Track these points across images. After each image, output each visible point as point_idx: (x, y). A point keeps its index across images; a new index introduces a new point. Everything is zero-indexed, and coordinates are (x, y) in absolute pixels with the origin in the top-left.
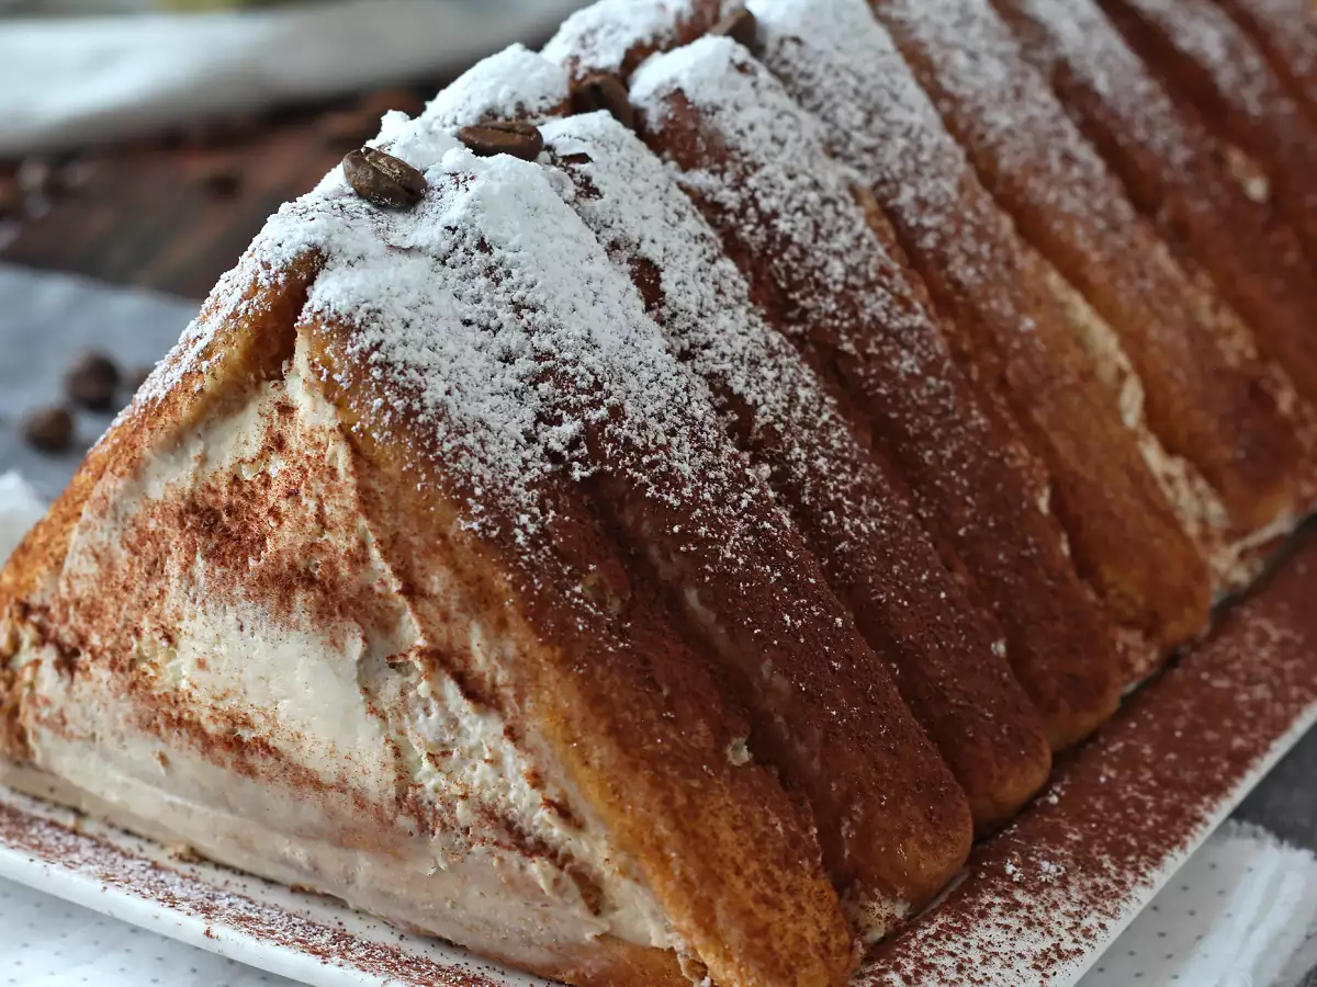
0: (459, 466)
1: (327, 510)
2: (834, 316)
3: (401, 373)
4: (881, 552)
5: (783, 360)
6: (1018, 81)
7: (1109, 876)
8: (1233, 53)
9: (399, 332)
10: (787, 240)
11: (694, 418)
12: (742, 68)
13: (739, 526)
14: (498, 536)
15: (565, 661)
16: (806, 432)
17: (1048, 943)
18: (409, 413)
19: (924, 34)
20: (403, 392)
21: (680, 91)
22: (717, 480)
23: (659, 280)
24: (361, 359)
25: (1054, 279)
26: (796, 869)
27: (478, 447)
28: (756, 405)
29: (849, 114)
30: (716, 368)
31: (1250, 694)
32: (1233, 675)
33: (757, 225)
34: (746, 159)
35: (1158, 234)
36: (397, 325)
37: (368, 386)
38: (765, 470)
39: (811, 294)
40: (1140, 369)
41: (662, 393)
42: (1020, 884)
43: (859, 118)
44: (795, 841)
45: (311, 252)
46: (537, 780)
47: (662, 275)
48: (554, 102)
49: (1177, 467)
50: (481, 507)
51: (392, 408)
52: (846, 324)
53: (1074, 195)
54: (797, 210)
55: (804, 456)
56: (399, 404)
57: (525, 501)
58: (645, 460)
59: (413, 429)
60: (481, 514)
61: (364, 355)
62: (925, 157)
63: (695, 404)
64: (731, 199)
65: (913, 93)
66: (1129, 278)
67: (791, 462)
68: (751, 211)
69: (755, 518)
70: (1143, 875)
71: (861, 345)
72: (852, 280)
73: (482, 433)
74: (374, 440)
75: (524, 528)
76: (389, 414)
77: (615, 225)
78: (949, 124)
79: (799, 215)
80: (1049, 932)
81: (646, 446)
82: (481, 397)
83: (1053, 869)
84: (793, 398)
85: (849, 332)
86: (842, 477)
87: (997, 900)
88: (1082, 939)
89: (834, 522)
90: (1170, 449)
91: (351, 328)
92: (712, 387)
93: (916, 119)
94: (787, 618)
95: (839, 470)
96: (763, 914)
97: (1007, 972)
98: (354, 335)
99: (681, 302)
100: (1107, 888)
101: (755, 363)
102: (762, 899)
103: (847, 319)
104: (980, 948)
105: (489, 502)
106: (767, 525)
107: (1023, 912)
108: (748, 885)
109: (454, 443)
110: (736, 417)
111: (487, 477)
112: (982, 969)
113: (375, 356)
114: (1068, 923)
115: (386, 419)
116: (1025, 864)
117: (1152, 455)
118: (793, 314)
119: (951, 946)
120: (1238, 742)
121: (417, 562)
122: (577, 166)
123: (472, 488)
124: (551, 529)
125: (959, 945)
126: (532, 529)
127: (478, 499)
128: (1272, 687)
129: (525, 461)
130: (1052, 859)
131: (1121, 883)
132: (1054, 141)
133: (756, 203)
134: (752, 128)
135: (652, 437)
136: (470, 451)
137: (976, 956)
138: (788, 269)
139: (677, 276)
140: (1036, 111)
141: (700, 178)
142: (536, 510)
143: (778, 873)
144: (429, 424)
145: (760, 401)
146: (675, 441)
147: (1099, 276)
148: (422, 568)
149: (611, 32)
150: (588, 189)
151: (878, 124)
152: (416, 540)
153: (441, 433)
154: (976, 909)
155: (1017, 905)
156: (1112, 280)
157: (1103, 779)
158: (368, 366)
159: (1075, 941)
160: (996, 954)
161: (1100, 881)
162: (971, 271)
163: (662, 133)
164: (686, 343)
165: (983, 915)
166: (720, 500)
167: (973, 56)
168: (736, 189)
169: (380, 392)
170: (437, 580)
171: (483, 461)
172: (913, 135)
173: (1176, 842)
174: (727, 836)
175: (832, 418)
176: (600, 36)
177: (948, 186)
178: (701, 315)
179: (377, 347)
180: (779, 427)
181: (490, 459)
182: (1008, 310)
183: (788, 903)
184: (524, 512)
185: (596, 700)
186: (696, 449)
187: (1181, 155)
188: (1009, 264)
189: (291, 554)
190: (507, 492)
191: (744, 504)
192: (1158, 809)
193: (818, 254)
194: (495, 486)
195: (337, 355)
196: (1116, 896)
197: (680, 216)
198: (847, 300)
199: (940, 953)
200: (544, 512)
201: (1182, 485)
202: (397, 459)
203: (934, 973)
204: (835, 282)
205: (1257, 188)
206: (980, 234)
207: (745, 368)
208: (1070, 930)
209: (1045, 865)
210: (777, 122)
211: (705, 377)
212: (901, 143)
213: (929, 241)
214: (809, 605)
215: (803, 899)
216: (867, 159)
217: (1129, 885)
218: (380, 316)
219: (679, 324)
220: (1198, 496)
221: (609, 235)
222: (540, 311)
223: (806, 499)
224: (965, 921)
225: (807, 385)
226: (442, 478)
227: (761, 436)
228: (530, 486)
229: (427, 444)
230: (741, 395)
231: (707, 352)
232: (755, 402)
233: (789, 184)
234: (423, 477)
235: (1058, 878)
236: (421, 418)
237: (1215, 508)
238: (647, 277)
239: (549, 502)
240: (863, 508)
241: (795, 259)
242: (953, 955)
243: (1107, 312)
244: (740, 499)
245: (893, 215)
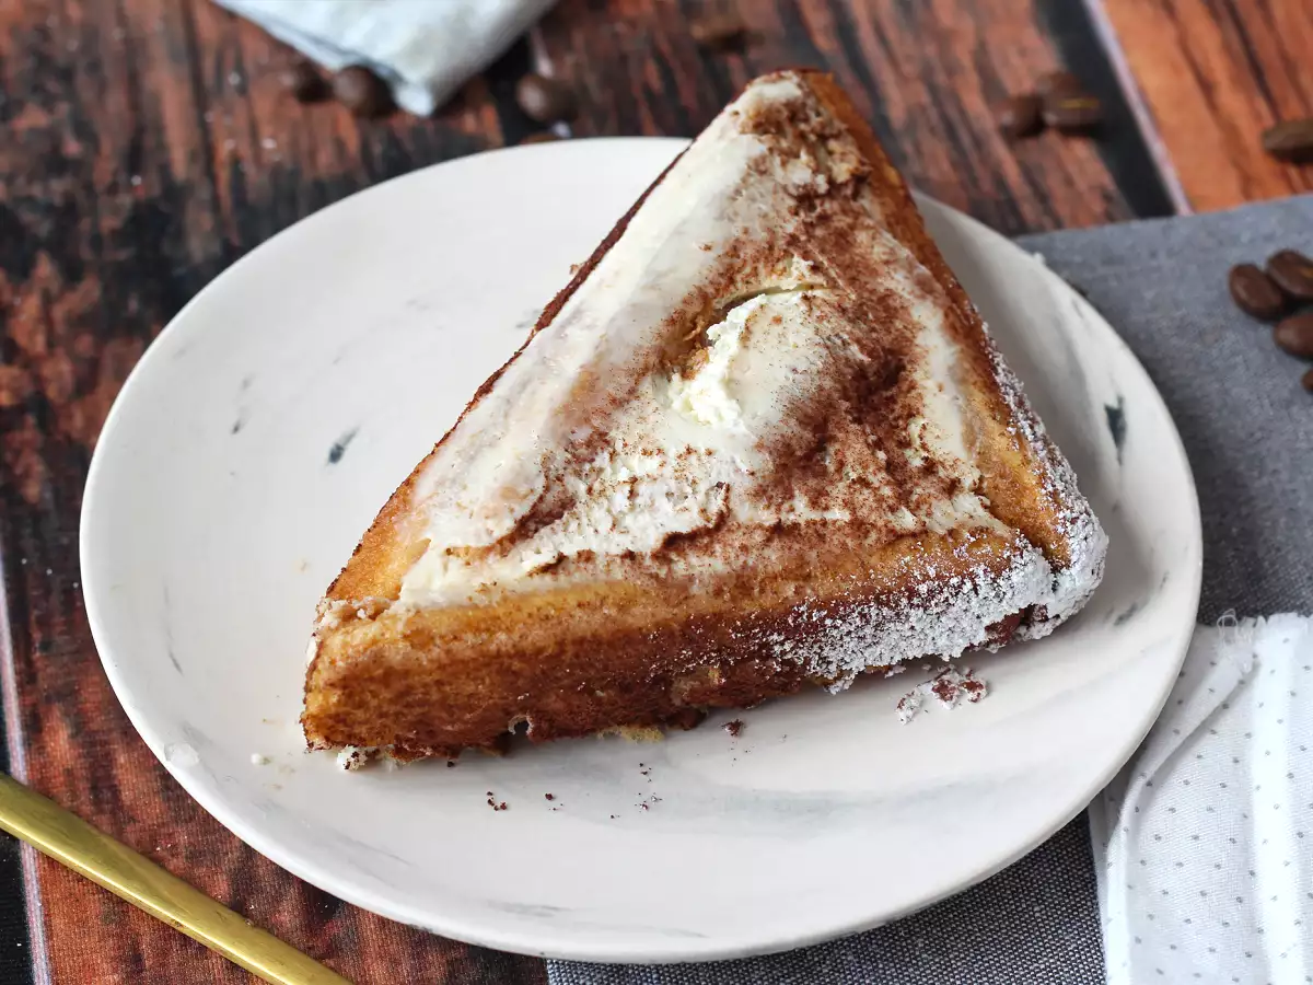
0: (855, 615)
1: (866, 492)
3: (946, 600)
14: (786, 621)
15: (663, 628)
18: (912, 593)
20: (932, 594)
24: (972, 573)
26: (411, 726)
27: (861, 634)
36: (983, 610)
37: (948, 569)
44: (431, 733)
46: (586, 557)
50: (815, 619)
51: (924, 582)
56: (923, 588)
57: (800, 652)
59: (900, 592)
60: (810, 617)
61: (972, 578)
73: (869, 640)
74: (904, 556)
75: (782, 644)
76: (919, 577)
82: (895, 650)
91: (999, 575)
96: (399, 685)
98: (993, 576)
102: (409, 690)
105: (815, 628)
108: (425, 685)
109: (874, 618)
111: (835, 632)
113: (968, 585)
115: (916, 573)
121: (796, 546)
123: (834, 619)
124: (768, 663)
126: (777, 649)
127: (822, 620)
129: (830, 663)
136: (862, 628)
142: (788, 657)
143: (418, 710)
144: (897, 605)
148: (790, 548)
152: (813, 554)
153: (885, 610)
158: (964, 576)
169: (939, 577)
170: (775, 556)
171: (849, 633)
174: (470, 688)
179: (975, 589)
181: (847, 639)
183: (393, 709)
184: (792, 649)
185: (626, 638)
189: (843, 443)
190: (815, 642)
194: (825, 635)
195: (982, 555)
200: (784, 663)
202: (887, 570)
215: (388, 722)
218: (996, 601)
226: (852, 599)
228: (808, 661)
229: (884, 597)
234: (859, 584)
236: (904, 601)
239: (788, 669)
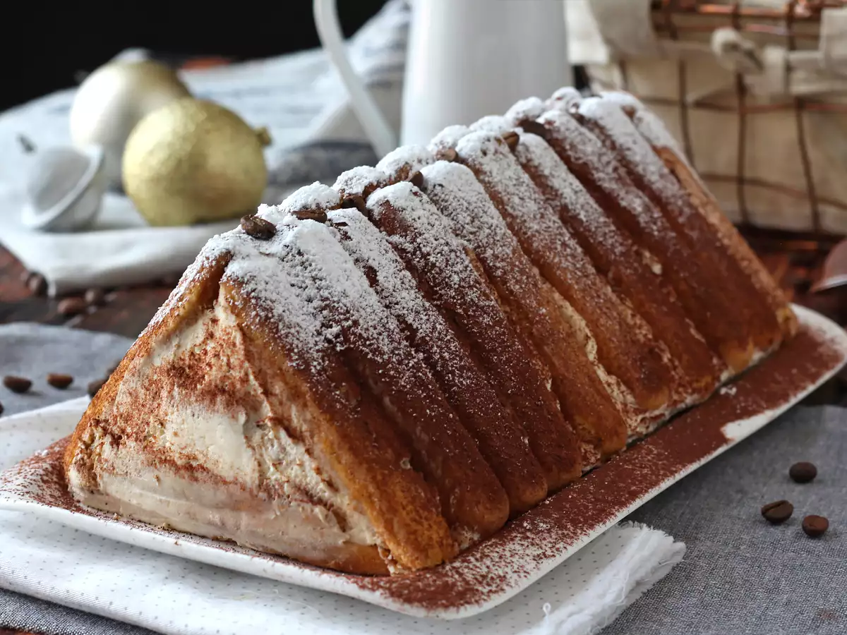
0: (288, 340)
1: (232, 360)
2: (454, 298)
3: (264, 302)
4: (472, 393)
5: (431, 313)
6: (542, 210)
7: (570, 530)
8: (647, 209)
9: (264, 285)
10: (434, 265)
11: (390, 329)
12: (415, 194)
13: (408, 373)
14: (304, 369)
15: (331, 420)
16: (440, 342)
17: (540, 551)
18: (267, 318)
19: (500, 188)
20: (265, 309)
21: (388, 201)
22: (399, 354)
23: (376, 276)
24: (247, 295)
25: (557, 296)
26: (429, 511)
27: (296, 334)
28: (417, 329)
29: (464, 218)
30: (400, 313)
31: (641, 471)
32: (634, 464)
33: (421, 259)
34: (416, 231)
35: (608, 283)
36: (263, 283)
37: (250, 306)
38: (421, 355)
39: (444, 288)
40: (596, 336)
41: (376, 318)
42: (529, 530)
43: (468, 219)
44: (429, 501)
45: (226, 253)
46: (319, 471)
47: (378, 273)
48: (333, 205)
49: (613, 380)
50: (297, 357)
51: (260, 316)
52: (459, 302)
53: (567, 260)
54: (438, 253)
55: (438, 351)
56: (262, 314)
57: (315, 357)
58: (368, 343)
59: (269, 324)
60: (297, 360)
61: (248, 294)
62: (498, 238)
63: (390, 323)
64: (409, 247)
65: (493, 210)
66: (592, 297)
67: (432, 353)
68: (418, 252)
69: (415, 371)
70: (585, 531)
71: (466, 311)
72: (462, 284)
73: (298, 328)
74: (252, 329)
75: (315, 366)
76: (259, 318)
77: (357, 252)
78: (510, 226)
79: (439, 255)
80: (541, 548)
81: (368, 337)
82: (298, 314)
83: (545, 526)
84: (434, 328)
85: (460, 305)
86: (455, 361)
87: (519, 535)
88: (555, 551)
89: (451, 379)
90: (609, 372)
91: (243, 283)
92: (398, 320)
93: (495, 222)
94: (428, 411)
95: (454, 359)
96: (414, 526)
97: (521, 560)
98: (244, 285)
99: (386, 285)
100: (568, 534)
101: (418, 312)
102: (415, 520)
103: (460, 299)
104: (510, 551)
105: (301, 355)
106: (420, 374)
107: (529, 540)
108: (408, 514)
109: (286, 331)
110: (409, 333)
111: (300, 346)
112: (511, 559)
113: (253, 294)
114: (550, 545)
115: (257, 320)
116: (533, 524)
117: (601, 373)
118: (436, 297)
119: (497, 550)
120: (634, 488)
121: (269, 380)
122: (341, 228)
123: (293, 349)
124: (327, 368)
125: (501, 550)
126: (318, 368)
127: (296, 354)
128: (651, 470)
129: (316, 342)
130: (544, 522)
131: (575, 534)
132: (559, 237)
133: (420, 250)
134: (419, 218)
135: (371, 334)
136: (293, 335)
137: (508, 554)
138: (434, 277)
139: (384, 274)
140: (551, 224)
141: (396, 238)
142: (320, 361)
143: (421, 511)
144: (275, 323)
145: (419, 327)
146: (381, 337)
147: (578, 295)
148: (271, 383)
149: (359, 179)
150: (346, 237)
151: (477, 223)
152: (269, 371)
153: (281, 326)
154: (509, 537)
155: (528, 538)
156: (584, 297)
157: (570, 497)
158: (250, 298)
159: (552, 552)
160: (517, 554)
161: (566, 532)
162: (518, 287)
163: (380, 219)
164: (387, 302)
165: (512, 540)
166: (400, 363)
167: (522, 199)
168: (412, 243)
169: (255, 309)
170: (278, 388)
171: (298, 339)
172: (493, 228)
173: (601, 521)
174: (399, 494)
175: (451, 338)
176: (354, 181)
177: (509, 251)
178: (394, 291)
179: (254, 290)
180: (428, 338)
181: (301, 339)
182: (534, 304)
183: (426, 524)
184: (315, 361)
185: (344, 436)
186: (390, 342)
187: (619, 249)
188: (535, 285)
189: (216, 381)
190: (308, 353)
191: (410, 365)
192: (594, 509)
193: (447, 272)
194: (303, 349)
195: (237, 294)
196: (573, 537)
197: (387, 252)
198: (460, 291)
199: (492, 551)
200: (324, 361)
201: (615, 388)
202: (261, 338)
203: (489, 558)
204: (455, 284)
205: (657, 269)
206: (522, 272)
207: (413, 313)
208: (550, 548)
209: (541, 524)
210: (431, 217)
211: (396, 316)
212: (487, 231)
213: (499, 273)
214: (438, 408)
215: (431, 523)
216: (471, 237)
217: (578, 534)
218: (255, 279)
219: (384, 294)
220: (622, 392)
221: (355, 256)
222: (324, 281)
223: (439, 369)
224: (504, 542)
225: (441, 324)
226: (281, 344)
227: (419, 342)
228: (318, 351)
229: (274, 331)
230: (411, 324)
231: (396, 306)
232: (417, 328)
233: (435, 242)
234: (272, 344)
235: (547, 530)
236: (272, 320)
237: (630, 398)
238: (371, 274)
239: (326, 358)
240: (464, 375)
241: (437, 273)
242: (498, 552)
243: (581, 311)
244: (409, 363)
245: (483, 261)
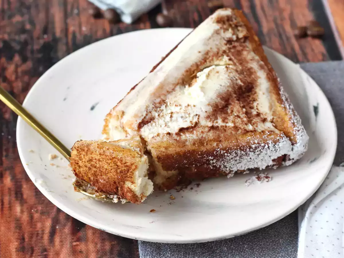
0: (234, 153)
1: (239, 119)
3: (260, 150)
9: (269, 154)
14: (214, 153)
15: (179, 154)
18: (250, 147)
20: (256, 148)
24: (268, 143)
27: (236, 159)
36: (271, 154)
37: (261, 141)
45: (297, 142)
50: (222, 153)
51: (254, 144)
56: (253, 146)
57: (218, 163)
59: (247, 147)
60: (220, 152)
61: (268, 144)
73: (238, 161)
74: (248, 137)
75: (213, 160)
76: (252, 143)
82: (246, 165)
91: (276, 144)
98: (274, 144)
105: (222, 155)
109: (239, 154)
111: (228, 158)
113: (267, 146)
115: (252, 142)
121: (218, 132)
123: (227, 153)
124: (209, 166)
126: (211, 162)
127: (224, 153)
129: (227, 168)
136: (235, 157)
142: (215, 165)
144: (246, 151)
148: (216, 133)
152: (222, 135)
153: (242, 152)
158: (265, 144)
169: (258, 143)
170: (211, 135)
171: (232, 158)
179: (269, 147)
181: (231, 160)
184: (216, 162)
185: (167, 157)
189: (233, 106)
190: (222, 161)
194: (225, 159)
195: (271, 138)
200: (213, 166)
202: (242, 140)
218: (275, 151)
226: (233, 148)
228: (220, 166)
229: (242, 148)
234: (235, 144)
236: (248, 150)
239: (215, 168)
